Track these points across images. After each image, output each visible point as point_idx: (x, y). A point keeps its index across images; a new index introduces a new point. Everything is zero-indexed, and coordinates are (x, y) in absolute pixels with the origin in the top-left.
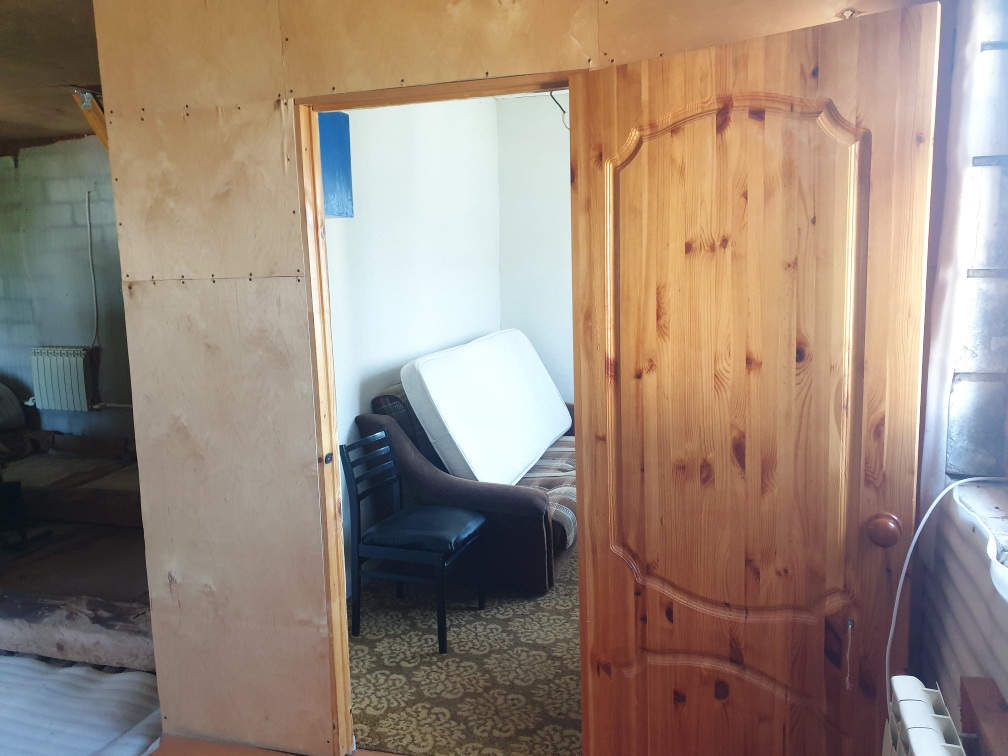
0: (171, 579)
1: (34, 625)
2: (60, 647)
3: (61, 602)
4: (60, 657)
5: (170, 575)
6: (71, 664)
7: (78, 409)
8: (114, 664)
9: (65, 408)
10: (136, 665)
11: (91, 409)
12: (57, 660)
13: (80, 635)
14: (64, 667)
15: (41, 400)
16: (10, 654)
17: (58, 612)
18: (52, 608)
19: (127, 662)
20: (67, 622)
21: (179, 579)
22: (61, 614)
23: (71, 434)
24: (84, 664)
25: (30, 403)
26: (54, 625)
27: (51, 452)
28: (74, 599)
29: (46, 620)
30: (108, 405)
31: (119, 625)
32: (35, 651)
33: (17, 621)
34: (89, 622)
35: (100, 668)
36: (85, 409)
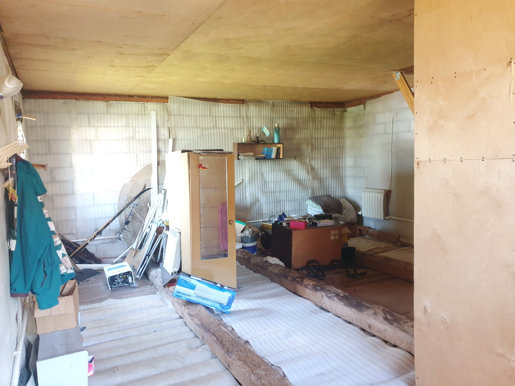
0: (426, 310)
1: (360, 313)
2: (370, 327)
3: (371, 306)
4: (369, 331)
5: (425, 308)
6: (374, 336)
7: (380, 218)
8: (392, 343)
9: (374, 217)
10: (402, 346)
11: (385, 219)
12: (368, 332)
13: (378, 324)
14: (371, 336)
15: (364, 212)
16: (350, 323)
17: (370, 310)
18: (368, 308)
19: (398, 343)
20: (373, 316)
21: (429, 311)
22: (371, 311)
23: (375, 229)
24: (379, 338)
25: (360, 213)
26: (368, 315)
27: (367, 236)
28: (377, 306)
29: (365, 312)
30: (393, 217)
31: (396, 324)
32: (359, 325)
33: (353, 309)
34: (383, 319)
35: (386, 342)
36: (382, 218)
